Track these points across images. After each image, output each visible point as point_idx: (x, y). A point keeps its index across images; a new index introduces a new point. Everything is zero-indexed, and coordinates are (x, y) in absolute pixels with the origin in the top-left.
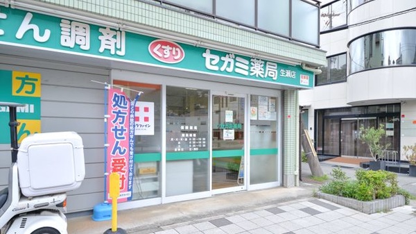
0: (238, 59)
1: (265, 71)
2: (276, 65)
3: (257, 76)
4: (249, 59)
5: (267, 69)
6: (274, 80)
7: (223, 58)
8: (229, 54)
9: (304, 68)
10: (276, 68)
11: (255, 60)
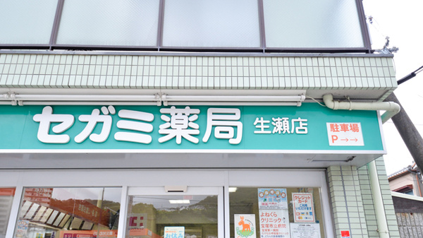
0: (122, 113)
1: (202, 129)
2: (238, 111)
3: (179, 141)
4: (154, 109)
5: (210, 123)
6: (234, 146)
7: (82, 118)
8: (99, 107)
9: (330, 104)
10: (238, 116)
11: (172, 111)
